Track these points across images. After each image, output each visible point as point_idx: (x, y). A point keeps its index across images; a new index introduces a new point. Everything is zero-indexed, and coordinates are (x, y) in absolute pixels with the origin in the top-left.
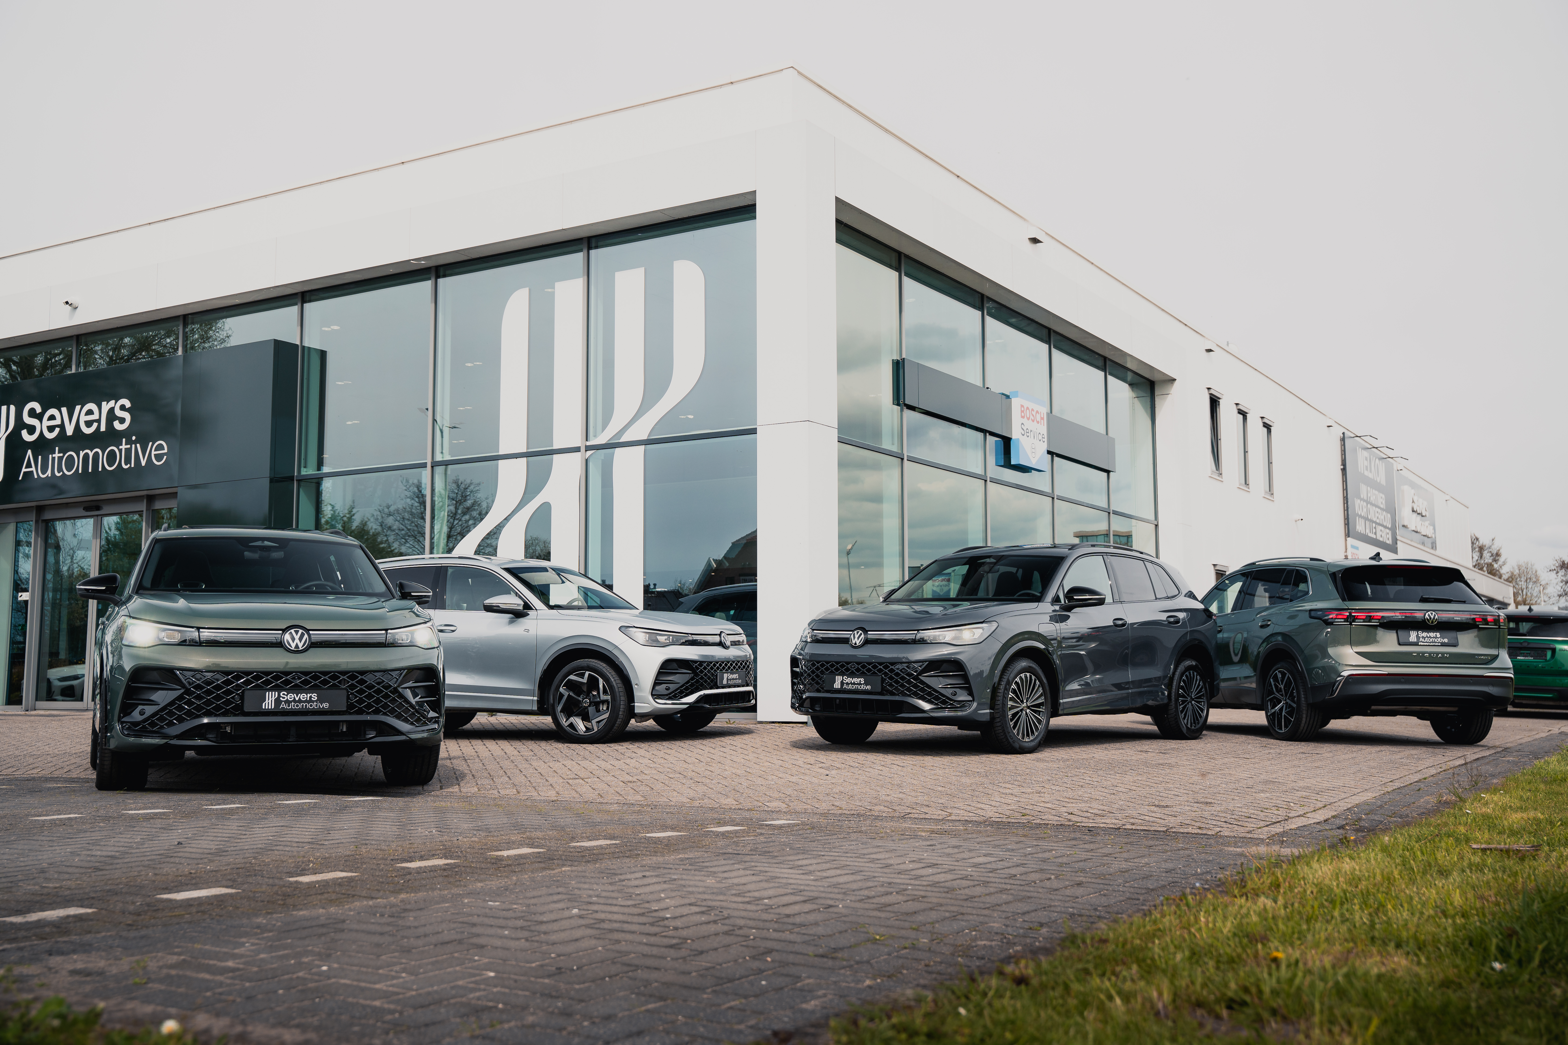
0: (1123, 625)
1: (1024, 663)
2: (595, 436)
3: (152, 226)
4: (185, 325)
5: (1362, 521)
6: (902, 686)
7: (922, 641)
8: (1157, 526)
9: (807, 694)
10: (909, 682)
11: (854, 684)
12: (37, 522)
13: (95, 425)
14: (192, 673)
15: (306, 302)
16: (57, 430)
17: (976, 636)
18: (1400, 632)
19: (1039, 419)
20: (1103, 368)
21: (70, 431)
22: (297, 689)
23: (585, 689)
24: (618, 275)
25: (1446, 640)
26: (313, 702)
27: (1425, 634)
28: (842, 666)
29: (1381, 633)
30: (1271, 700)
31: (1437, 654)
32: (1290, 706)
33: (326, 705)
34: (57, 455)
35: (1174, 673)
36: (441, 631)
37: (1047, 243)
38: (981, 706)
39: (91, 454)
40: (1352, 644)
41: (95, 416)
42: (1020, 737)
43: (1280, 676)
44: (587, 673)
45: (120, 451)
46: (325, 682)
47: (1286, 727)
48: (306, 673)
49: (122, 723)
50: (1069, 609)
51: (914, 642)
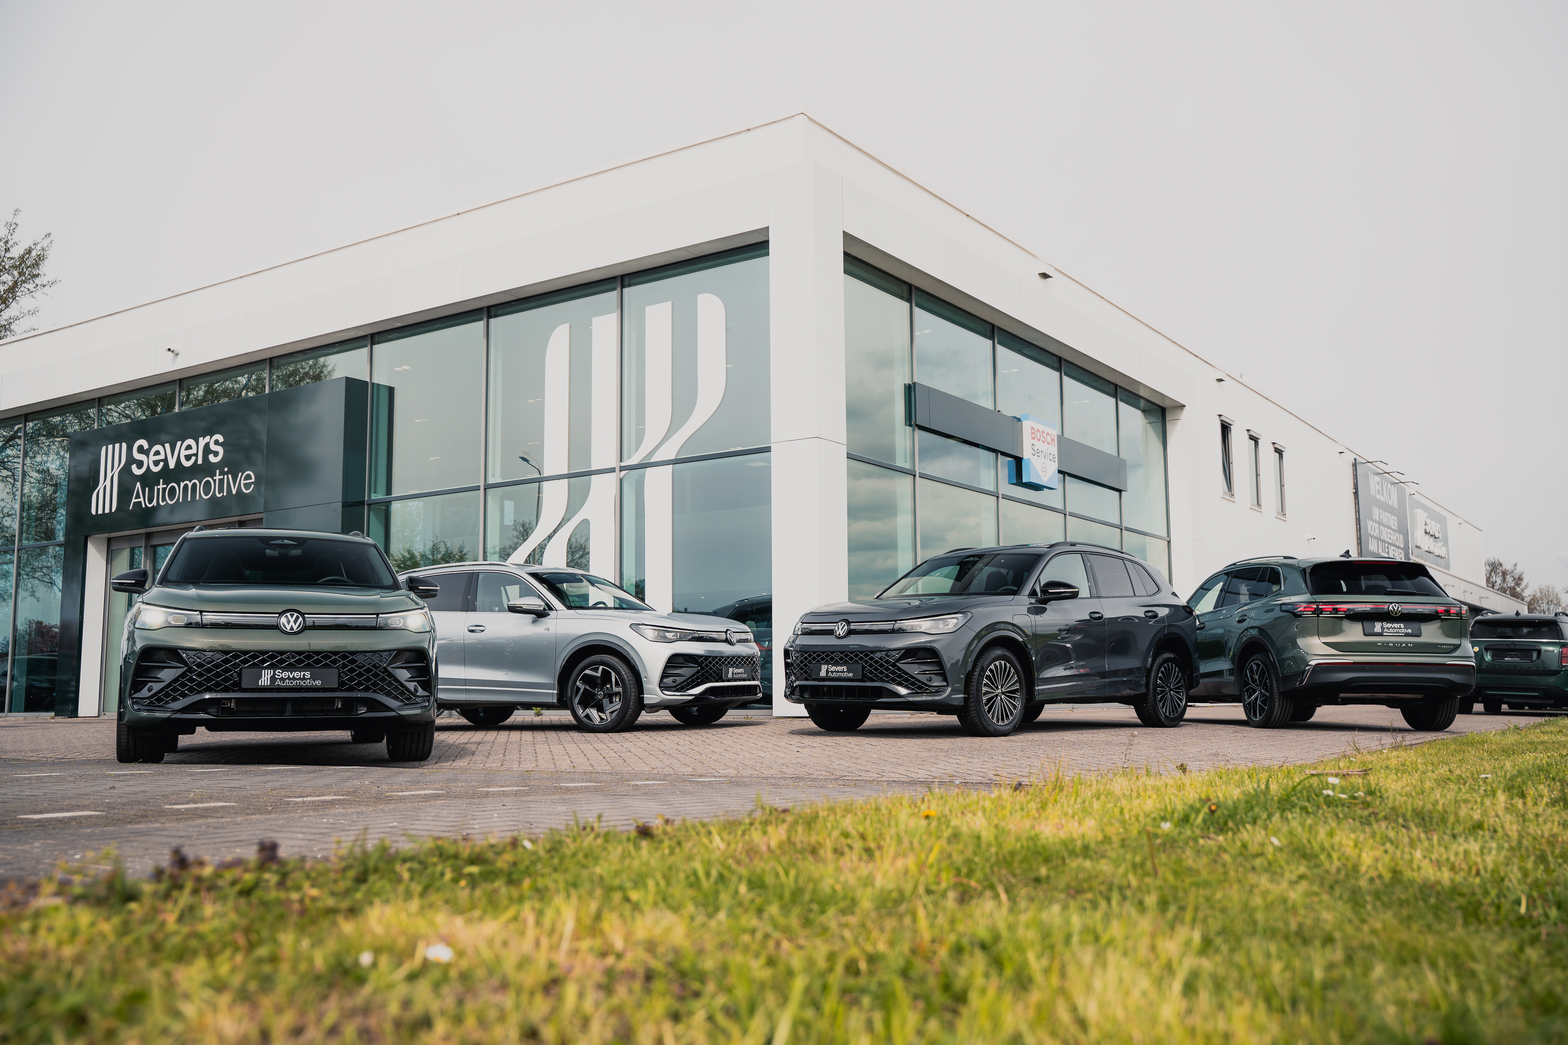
0: (1100, 618)
1: (998, 652)
2: (629, 458)
3: (243, 279)
4: (271, 367)
5: (1375, 542)
6: (882, 673)
7: (901, 631)
8: (1169, 542)
9: (797, 683)
10: (887, 669)
11: (838, 672)
12: (146, 547)
13: (193, 458)
14: (195, 652)
15: (375, 344)
16: (162, 464)
17: (951, 626)
18: (1365, 624)
19: (1049, 440)
20: (1115, 395)
21: (172, 465)
22: (291, 667)
23: (599, 682)
24: (648, 309)
25: (1410, 631)
26: (306, 679)
27: (1389, 625)
28: (827, 656)
29: (1346, 624)
30: (1247, 690)
31: (1401, 643)
32: (1264, 695)
33: (318, 683)
34: (161, 486)
35: (1152, 665)
36: (472, 631)
37: (1056, 279)
38: (954, 691)
39: (190, 485)
40: (1319, 634)
41: (194, 451)
42: (995, 721)
43: (1255, 667)
44: (601, 667)
45: (215, 481)
46: (318, 662)
47: (1260, 715)
48: (299, 653)
49: (133, 698)
50: (1046, 601)
51: (893, 631)
